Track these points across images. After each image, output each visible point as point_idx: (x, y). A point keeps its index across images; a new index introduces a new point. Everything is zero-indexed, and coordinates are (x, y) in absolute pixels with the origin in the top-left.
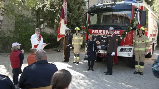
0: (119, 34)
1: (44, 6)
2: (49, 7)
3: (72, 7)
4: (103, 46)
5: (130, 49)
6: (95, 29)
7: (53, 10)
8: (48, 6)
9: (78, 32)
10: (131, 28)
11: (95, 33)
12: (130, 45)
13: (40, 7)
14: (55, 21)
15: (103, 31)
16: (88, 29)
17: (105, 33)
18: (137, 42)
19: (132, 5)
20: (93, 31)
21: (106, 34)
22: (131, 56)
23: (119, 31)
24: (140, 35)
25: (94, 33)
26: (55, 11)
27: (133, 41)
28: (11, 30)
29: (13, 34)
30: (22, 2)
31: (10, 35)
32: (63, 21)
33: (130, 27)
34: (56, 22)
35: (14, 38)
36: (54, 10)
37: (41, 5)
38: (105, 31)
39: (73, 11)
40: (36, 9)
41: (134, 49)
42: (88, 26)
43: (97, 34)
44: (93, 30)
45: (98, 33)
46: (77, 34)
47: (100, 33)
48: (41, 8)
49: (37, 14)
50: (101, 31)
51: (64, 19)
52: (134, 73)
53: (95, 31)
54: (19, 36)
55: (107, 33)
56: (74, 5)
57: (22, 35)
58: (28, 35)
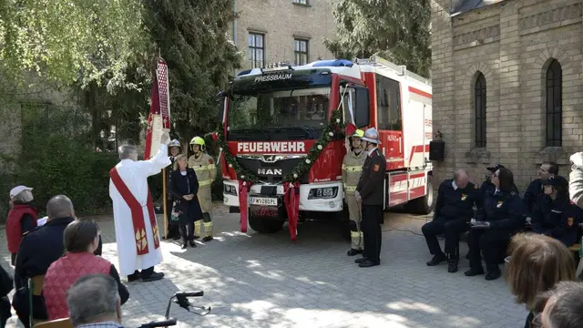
0: (303, 150)
1: (109, 75)
2: (124, 77)
3: (190, 75)
4: (267, 184)
5: (335, 189)
6: (244, 140)
7: (135, 86)
8: (118, 77)
9: (200, 149)
10: (331, 134)
11: (245, 150)
12: (333, 179)
13: (95, 80)
14: (139, 120)
15: (265, 144)
16: (228, 140)
17: (269, 150)
18: (350, 169)
19: (330, 73)
20: (239, 144)
21: (271, 152)
22: (338, 207)
23: (303, 144)
24: (357, 151)
25: (242, 150)
26: (140, 90)
27: (343, 168)
28: (8, 152)
29: (14, 165)
30: (38, 68)
31: (4, 168)
32: (157, 121)
33: (328, 131)
34: (142, 122)
35: (16, 176)
36: (139, 87)
37: (97, 75)
38: (268, 143)
39: (195, 86)
40: (83, 87)
41: (344, 190)
42: (228, 132)
43: (250, 152)
44: (240, 142)
45: (252, 151)
46: (196, 157)
47: (258, 150)
48: (99, 83)
49: (88, 101)
50: (259, 144)
51: (159, 113)
52: (349, 254)
53: (245, 144)
54: (32, 170)
55: (273, 150)
56: (197, 70)
57: (40, 167)
58: (61, 165)
